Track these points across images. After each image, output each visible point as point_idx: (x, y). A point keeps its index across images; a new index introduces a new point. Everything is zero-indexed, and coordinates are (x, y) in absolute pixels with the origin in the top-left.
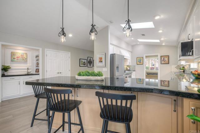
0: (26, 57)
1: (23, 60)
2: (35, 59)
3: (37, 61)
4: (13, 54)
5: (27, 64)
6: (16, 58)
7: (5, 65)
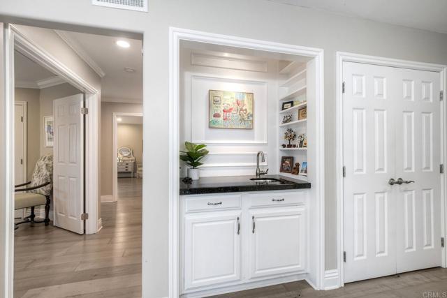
0: (249, 111)
1: (242, 120)
2: (278, 116)
3: (284, 122)
4: (213, 98)
5: (253, 139)
6: (222, 114)
7: (193, 142)
